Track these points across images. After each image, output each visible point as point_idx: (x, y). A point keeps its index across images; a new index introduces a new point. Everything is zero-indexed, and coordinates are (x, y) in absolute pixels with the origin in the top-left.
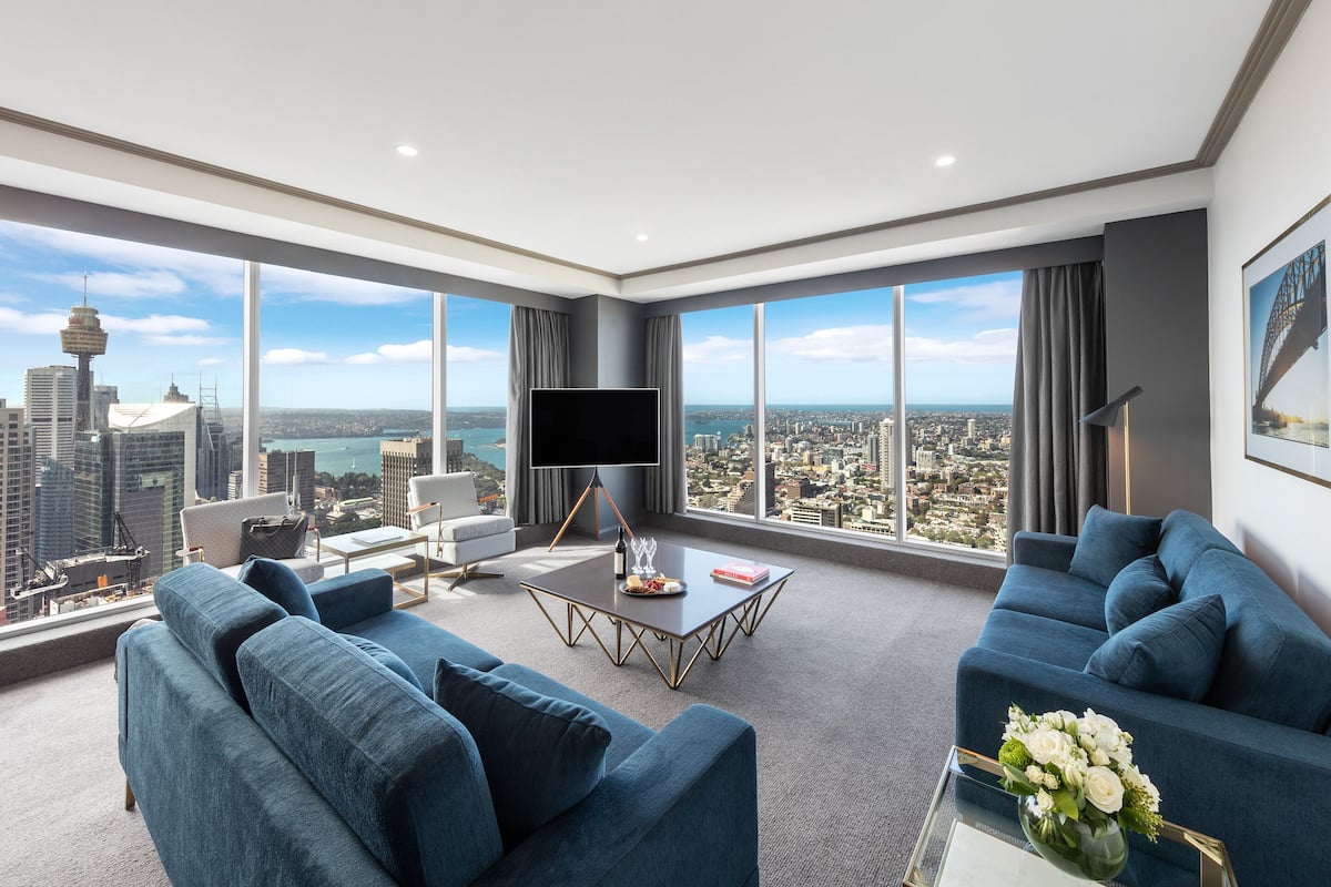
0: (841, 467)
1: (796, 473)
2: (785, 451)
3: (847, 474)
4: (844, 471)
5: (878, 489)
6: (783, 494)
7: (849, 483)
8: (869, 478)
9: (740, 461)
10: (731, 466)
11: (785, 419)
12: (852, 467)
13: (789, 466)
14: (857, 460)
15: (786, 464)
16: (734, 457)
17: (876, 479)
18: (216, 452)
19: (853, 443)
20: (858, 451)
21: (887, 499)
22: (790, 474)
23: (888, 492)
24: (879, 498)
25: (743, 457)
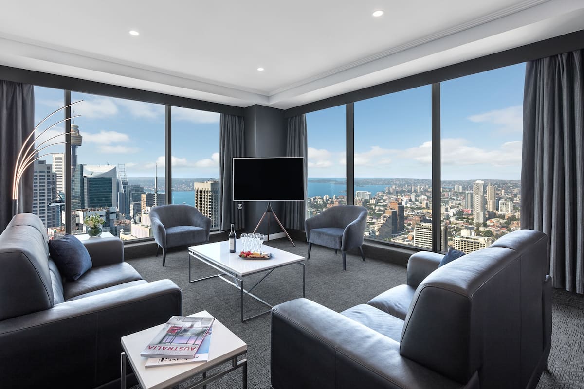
0: (447, 210)
1: (418, 213)
2: (410, 200)
3: (451, 215)
4: (448, 213)
5: (471, 224)
6: (409, 224)
7: (453, 220)
8: (466, 217)
9: (383, 206)
10: (377, 208)
11: (411, 184)
12: (455, 211)
13: (412, 209)
14: (458, 207)
15: (412, 208)
16: (379, 204)
17: (470, 217)
18: (125, 194)
19: (455, 198)
20: (458, 202)
21: (478, 229)
22: (414, 214)
23: (478, 225)
24: (472, 229)
25: (385, 203)
